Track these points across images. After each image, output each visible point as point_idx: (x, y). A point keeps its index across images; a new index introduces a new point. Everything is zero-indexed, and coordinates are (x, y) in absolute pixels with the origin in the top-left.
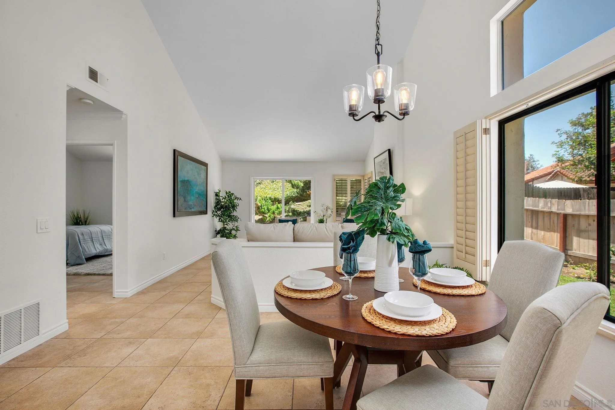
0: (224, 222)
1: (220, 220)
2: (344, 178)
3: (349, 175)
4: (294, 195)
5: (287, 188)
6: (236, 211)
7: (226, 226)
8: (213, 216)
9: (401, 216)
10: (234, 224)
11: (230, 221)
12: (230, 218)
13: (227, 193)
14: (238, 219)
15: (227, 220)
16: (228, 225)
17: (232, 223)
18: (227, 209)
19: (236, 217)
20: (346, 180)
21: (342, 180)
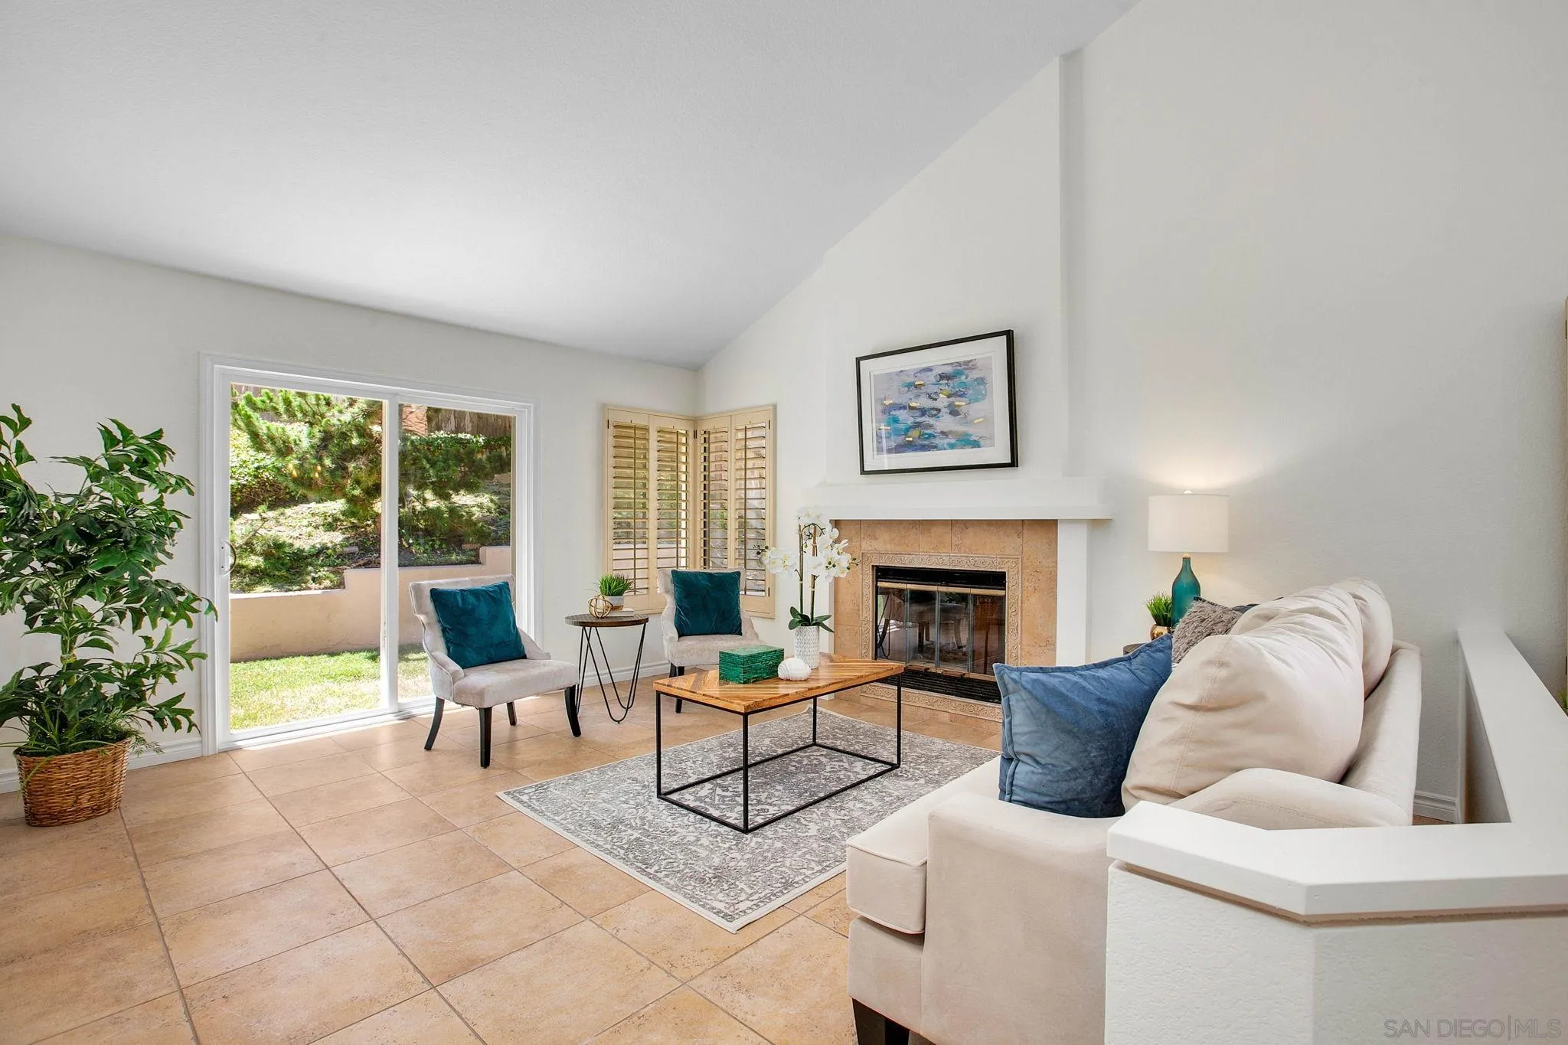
0: (76, 633)
2: (639, 421)
3: (657, 415)
10: (157, 637)
11: (117, 618)
12: (125, 600)
13: (110, 440)
14: (194, 605)
15: (98, 617)
16: (109, 648)
17: (138, 632)
18: (126, 543)
19: (179, 591)
20: (646, 429)
21: (635, 428)
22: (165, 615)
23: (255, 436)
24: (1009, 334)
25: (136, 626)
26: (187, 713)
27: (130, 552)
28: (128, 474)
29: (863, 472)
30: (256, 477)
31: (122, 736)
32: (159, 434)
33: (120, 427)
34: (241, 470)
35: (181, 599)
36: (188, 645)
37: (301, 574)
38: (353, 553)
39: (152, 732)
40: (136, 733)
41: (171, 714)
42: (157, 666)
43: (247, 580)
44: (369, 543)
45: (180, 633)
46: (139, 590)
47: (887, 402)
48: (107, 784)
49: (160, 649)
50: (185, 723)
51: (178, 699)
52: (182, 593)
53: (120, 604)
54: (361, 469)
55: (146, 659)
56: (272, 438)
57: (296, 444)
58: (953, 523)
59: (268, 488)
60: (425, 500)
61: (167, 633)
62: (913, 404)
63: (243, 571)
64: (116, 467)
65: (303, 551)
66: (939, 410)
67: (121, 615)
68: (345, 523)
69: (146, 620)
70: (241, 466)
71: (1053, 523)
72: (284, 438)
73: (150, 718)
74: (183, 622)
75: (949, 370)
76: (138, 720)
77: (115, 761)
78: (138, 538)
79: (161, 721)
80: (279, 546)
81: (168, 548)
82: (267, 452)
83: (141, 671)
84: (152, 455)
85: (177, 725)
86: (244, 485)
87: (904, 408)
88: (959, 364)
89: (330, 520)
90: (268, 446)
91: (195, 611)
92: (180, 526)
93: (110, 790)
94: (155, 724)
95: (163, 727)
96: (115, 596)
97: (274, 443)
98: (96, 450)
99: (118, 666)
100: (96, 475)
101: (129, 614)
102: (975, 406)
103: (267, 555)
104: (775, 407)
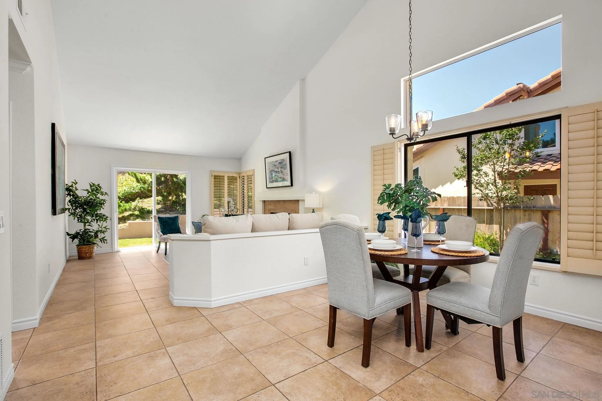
0: (86, 223)
1: (80, 221)
2: (221, 174)
3: (227, 172)
4: (134, 191)
5: (121, 182)
6: (103, 208)
7: (87, 227)
8: (69, 216)
9: (313, 208)
10: (101, 225)
11: (93, 221)
12: (95, 217)
13: (91, 186)
14: (107, 219)
15: (90, 220)
16: (92, 226)
17: (97, 224)
18: (94, 206)
19: (104, 216)
20: (224, 177)
21: (220, 176)
22: (102, 220)
23: (137, 179)
24: (290, 153)
25: (97, 223)
26: (106, 240)
27: (94, 207)
28: (95, 192)
29: (267, 188)
30: (140, 190)
31: (94, 244)
32: (99, 184)
33: (92, 183)
34: (136, 188)
35: (105, 217)
36: (106, 227)
37: (148, 216)
38: (163, 211)
39: (100, 244)
40: (97, 244)
41: (103, 240)
42: (101, 231)
43: (135, 218)
44: (168, 208)
45: (105, 224)
46: (97, 215)
47: (271, 170)
48: (91, 253)
49: (101, 227)
50: (106, 242)
51: (104, 237)
52: (105, 216)
53: (94, 218)
54: (163, 187)
55: (99, 229)
56: (141, 179)
57: (147, 181)
58: (284, 201)
59: (144, 193)
60: (183, 196)
61: (102, 224)
62: (275, 170)
63: (134, 215)
64: (92, 191)
65: (149, 210)
66: (279, 172)
67: (94, 220)
68: (162, 203)
69: (99, 221)
70: (136, 187)
71: (298, 201)
72: (144, 179)
73: (100, 241)
74: (105, 222)
75: (280, 161)
76: (97, 241)
77: (93, 248)
78: (96, 205)
79: (101, 241)
80: (143, 209)
81: (103, 207)
82: (140, 183)
83: (97, 232)
84: (98, 188)
85: (104, 242)
86: (137, 192)
87: (273, 171)
88: (282, 160)
89: (159, 202)
90: (141, 181)
91: (107, 220)
92: (106, 203)
93: (92, 254)
94: (100, 242)
95: (102, 243)
96: (93, 216)
97: (142, 181)
98: (89, 188)
99: (94, 230)
100: (89, 192)
101: (95, 220)
102: (285, 170)
103: (139, 211)
104: (254, 170)
